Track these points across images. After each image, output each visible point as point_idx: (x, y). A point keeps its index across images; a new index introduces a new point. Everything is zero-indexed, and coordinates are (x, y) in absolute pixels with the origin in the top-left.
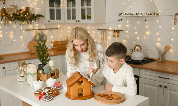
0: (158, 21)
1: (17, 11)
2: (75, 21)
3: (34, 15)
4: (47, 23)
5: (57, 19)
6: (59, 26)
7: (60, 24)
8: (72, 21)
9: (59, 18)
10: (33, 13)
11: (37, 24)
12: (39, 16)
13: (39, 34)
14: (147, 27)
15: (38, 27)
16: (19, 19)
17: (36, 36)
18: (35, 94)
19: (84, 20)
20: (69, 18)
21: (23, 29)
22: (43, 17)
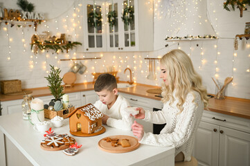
0: (216, 46)
1: (50, 38)
2: (117, 48)
3: (70, 42)
4: (85, 51)
5: (97, 47)
6: (102, 55)
7: (103, 52)
8: (115, 49)
9: (100, 45)
10: (69, 40)
11: (75, 54)
12: (77, 43)
13: (77, 65)
14: (202, 54)
15: (76, 56)
16: (52, 48)
17: (73, 67)
18: (42, 144)
19: (127, 47)
20: (111, 46)
21: (57, 59)
22: (81, 44)
